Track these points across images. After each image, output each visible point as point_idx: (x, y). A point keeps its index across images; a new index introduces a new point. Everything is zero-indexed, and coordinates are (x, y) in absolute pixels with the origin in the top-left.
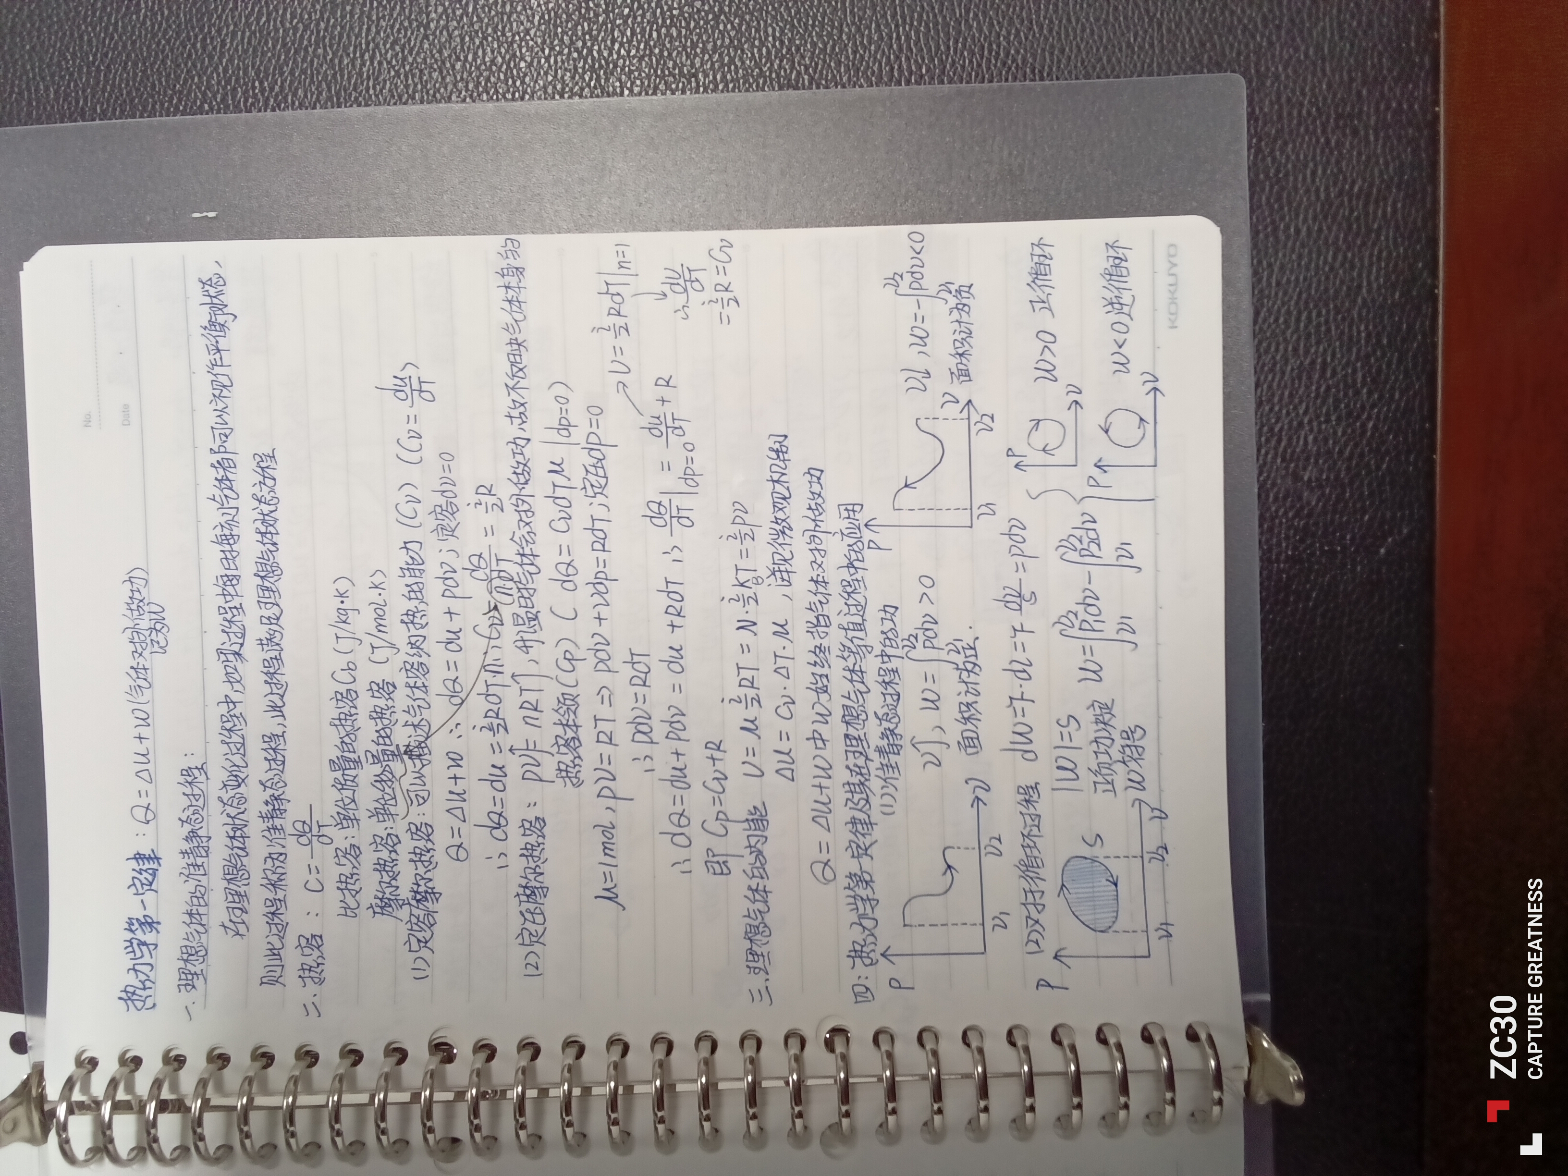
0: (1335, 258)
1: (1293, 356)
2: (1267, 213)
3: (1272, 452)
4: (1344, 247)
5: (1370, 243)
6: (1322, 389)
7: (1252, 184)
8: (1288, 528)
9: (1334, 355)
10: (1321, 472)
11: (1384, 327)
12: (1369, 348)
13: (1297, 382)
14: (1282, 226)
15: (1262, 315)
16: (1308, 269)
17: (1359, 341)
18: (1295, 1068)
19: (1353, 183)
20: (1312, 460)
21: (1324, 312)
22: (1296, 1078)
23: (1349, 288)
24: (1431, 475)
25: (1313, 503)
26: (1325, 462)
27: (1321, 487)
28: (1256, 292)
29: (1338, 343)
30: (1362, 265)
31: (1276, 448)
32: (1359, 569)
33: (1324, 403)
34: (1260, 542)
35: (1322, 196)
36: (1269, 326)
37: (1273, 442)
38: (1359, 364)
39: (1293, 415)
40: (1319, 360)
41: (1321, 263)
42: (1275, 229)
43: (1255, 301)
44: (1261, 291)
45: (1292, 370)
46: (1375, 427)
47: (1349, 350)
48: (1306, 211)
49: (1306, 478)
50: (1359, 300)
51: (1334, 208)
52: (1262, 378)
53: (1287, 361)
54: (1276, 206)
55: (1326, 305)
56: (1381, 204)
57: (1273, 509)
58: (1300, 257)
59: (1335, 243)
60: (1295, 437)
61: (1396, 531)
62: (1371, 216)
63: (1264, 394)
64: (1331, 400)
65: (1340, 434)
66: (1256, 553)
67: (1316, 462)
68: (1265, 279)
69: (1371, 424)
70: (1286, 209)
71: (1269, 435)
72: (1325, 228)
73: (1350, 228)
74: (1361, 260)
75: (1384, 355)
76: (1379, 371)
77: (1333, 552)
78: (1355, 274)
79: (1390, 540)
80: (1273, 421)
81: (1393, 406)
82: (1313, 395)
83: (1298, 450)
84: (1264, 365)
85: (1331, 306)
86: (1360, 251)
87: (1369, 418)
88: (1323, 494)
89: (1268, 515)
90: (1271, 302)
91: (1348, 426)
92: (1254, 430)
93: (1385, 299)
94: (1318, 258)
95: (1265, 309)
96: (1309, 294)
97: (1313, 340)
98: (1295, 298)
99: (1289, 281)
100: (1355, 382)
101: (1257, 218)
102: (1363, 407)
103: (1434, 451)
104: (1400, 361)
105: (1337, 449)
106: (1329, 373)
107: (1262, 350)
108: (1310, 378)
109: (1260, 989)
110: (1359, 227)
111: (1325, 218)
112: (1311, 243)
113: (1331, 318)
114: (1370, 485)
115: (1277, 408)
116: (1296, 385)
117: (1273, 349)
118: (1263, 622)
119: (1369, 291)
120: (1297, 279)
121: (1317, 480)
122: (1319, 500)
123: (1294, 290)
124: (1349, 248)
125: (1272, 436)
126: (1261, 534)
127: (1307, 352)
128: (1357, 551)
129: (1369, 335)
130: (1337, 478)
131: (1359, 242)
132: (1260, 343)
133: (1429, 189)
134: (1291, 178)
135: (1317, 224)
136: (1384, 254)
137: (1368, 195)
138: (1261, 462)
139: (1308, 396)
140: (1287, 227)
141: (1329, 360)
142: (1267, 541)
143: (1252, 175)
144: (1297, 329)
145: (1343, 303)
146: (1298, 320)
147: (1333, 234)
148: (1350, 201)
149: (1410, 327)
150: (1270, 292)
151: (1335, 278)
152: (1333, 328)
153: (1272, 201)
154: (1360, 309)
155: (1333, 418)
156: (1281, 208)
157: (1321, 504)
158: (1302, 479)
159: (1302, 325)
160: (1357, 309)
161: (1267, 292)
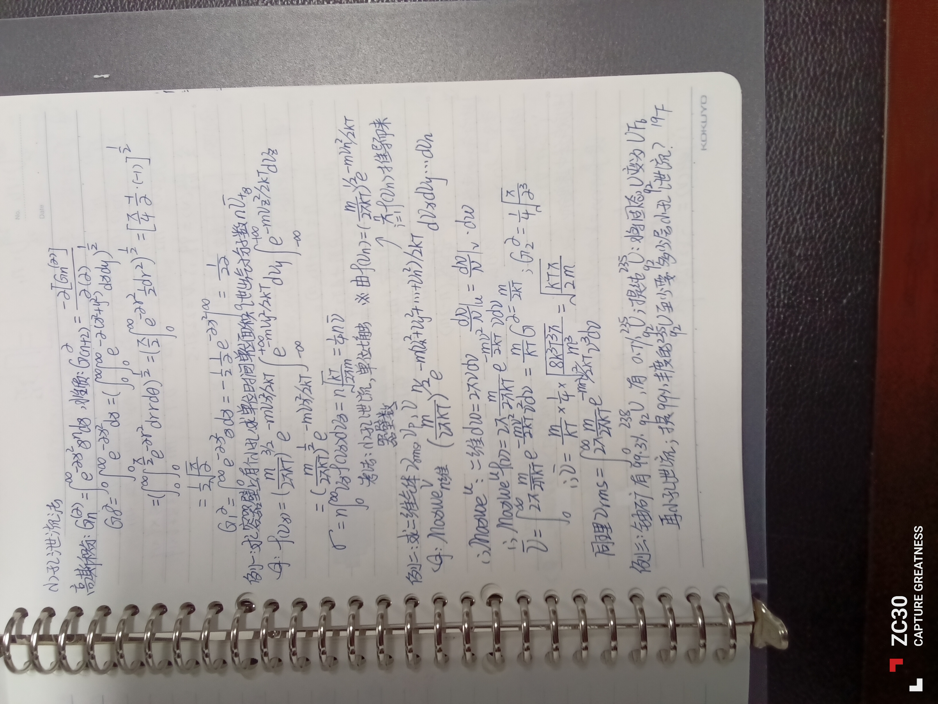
0: (819, 114)
1: (791, 176)
2: (776, 85)
3: (776, 237)
4: (825, 107)
5: (841, 105)
6: (809, 198)
7: (767, 66)
8: (785, 286)
9: (817, 175)
10: (807, 250)
11: (849, 159)
12: (840, 172)
13: (793, 192)
14: (785, 93)
15: (772, 149)
16: (801, 121)
17: (833, 167)
18: (782, 625)
19: (831, 66)
20: (801, 243)
21: (811, 148)
22: (783, 632)
23: (827, 133)
24: (877, 252)
25: (802, 270)
26: (810, 244)
27: (806, 259)
28: (768, 135)
29: (819, 168)
30: (836, 118)
31: (779, 235)
32: (829, 312)
33: (810, 205)
34: (767, 293)
35: (812, 74)
36: (776, 156)
37: (777, 231)
38: (832, 182)
39: (790, 213)
40: (807, 179)
41: (810, 117)
42: (781, 94)
43: (767, 140)
44: (771, 134)
45: (790, 185)
46: (842, 222)
47: (827, 173)
48: (801, 83)
49: (797, 254)
50: (834, 141)
51: (819, 81)
52: (771, 190)
53: (787, 180)
54: (782, 80)
55: (813, 143)
56: (849, 80)
57: (776, 273)
58: (797, 112)
59: (819, 104)
60: (791, 228)
61: (853, 288)
62: (842, 87)
63: (772, 199)
64: (814, 205)
65: (819, 226)
66: (765, 301)
67: (804, 244)
68: (774, 127)
69: (839, 221)
70: (788, 82)
71: (774, 226)
72: (813, 94)
73: (829, 94)
74: (836, 115)
75: (849, 176)
76: (845, 186)
77: (813, 302)
78: (831, 124)
79: (850, 294)
80: (777, 217)
81: (854, 209)
82: (803, 201)
83: (793, 236)
84: (772, 182)
85: (816, 144)
86: (835, 109)
87: (838, 216)
88: (808, 264)
89: (772, 277)
90: (777, 141)
91: (825, 221)
92: (765, 222)
93: (850, 141)
94: (808, 113)
95: (774, 146)
96: (802, 137)
97: (804, 166)
98: (793, 138)
99: (789, 128)
100: (830, 193)
101: (770, 87)
102: (834, 210)
103: (879, 238)
104: (859, 180)
105: (817, 236)
106: (813, 188)
107: (771, 172)
108: (801, 190)
109: (761, 577)
110: (834, 94)
111: (813, 88)
112: (804, 104)
113: (815, 152)
114: (838, 259)
115: (780, 209)
116: (793, 195)
117: (778, 171)
118: (768, 345)
119: (840, 135)
120: (794, 128)
121: (805, 255)
122: (805, 268)
123: (793, 133)
124: (827, 108)
125: (777, 227)
126: (768, 289)
127: (800, 173)
128: (828, 301)
129: (839, 164)
130: (817, 254)
131: (834, 104)
132: (770, 167)
133: (879, 71)
134: (792, 62)
135: (808, 92)
136: (850, 112)
137: (841, 74)
138: (769, 243)
139: (800, 201)
140: (789, 93)
141: (814, 178)
142: (772, 294)
143: (767, 60)
144: (793, 159)
145: (823, 142)
146: (794, 153)
147: (818, 99)
148: (829, 78)
149: (866, 159)
150: (777, 136)
151: (819, 126)
152: (817, 158)
153: (780, 76)
154: (834, 147)
155: (816, 216)
156: (785, 80)
157: (806, 271)
158: (795, 254)
159: (797, 156)
160: (832, 146)
161: (775, 135)
